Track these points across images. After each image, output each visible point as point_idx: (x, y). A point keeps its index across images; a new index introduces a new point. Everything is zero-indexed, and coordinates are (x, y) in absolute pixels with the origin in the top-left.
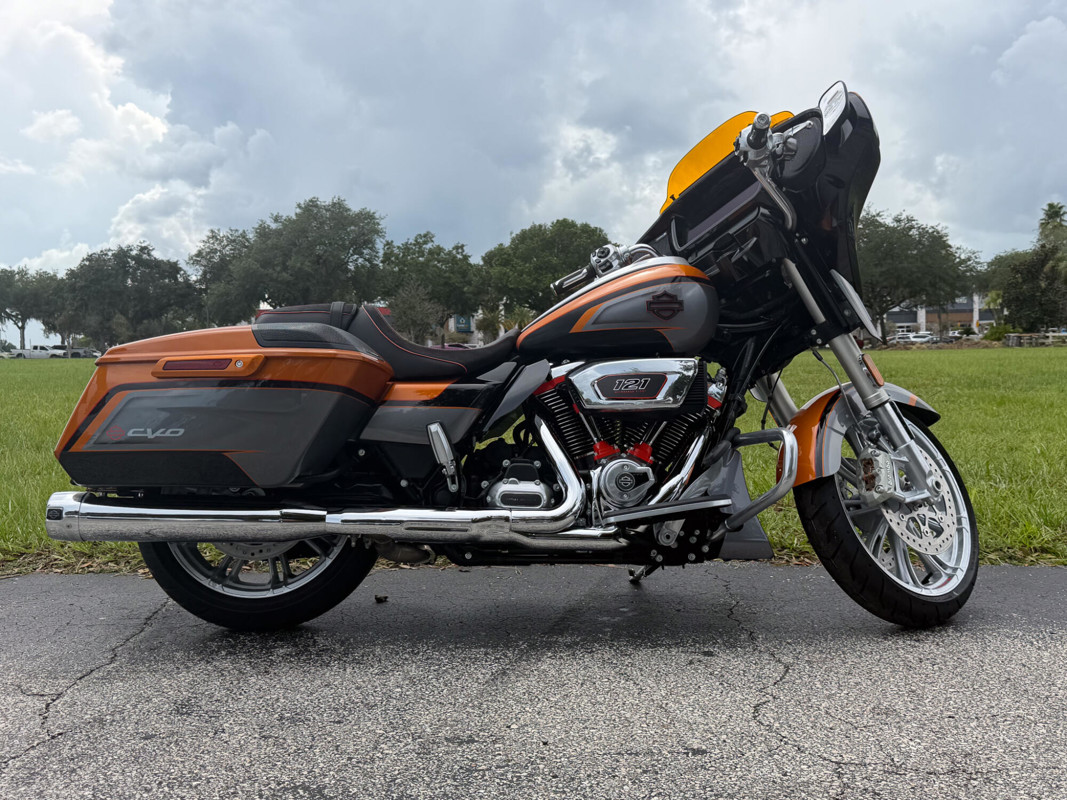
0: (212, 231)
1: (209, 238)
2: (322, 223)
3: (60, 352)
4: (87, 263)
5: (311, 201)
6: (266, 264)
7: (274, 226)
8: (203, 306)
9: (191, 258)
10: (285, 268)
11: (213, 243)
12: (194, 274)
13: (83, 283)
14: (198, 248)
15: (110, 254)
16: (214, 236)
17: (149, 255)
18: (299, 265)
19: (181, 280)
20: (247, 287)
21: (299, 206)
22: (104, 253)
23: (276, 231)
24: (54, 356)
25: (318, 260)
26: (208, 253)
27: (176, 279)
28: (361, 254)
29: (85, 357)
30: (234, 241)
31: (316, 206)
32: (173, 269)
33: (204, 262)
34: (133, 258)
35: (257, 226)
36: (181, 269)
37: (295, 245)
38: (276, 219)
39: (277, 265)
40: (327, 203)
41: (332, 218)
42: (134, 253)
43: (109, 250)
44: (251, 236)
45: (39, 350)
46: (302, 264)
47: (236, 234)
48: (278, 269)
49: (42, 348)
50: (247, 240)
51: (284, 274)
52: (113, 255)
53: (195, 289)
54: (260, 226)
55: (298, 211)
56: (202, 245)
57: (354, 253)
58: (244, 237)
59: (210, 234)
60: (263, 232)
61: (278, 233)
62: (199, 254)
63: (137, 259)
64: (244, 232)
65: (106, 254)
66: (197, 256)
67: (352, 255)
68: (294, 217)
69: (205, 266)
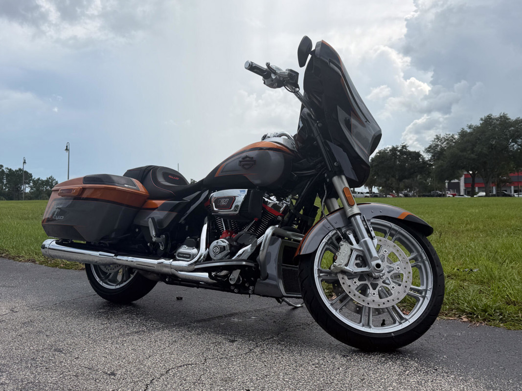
0: (437, 136)
1: (435, 139)
2: (495, 127)
3: (368, 195)
4: (378, 154)
5: (488, 116)
6: (464, 150)
7: (469, 131)
8: (430, 173)
9: (426, 149)
10: (473, 152)
11: (437, 142)
12: (427, 157)
13: (376, 164)
14: (430, 145)
15: (388, 150)
16: (438, 138)
17: (406, 149)
18: (480, 150)
19: (421, 160)
20: (452, 162)
21: (482, 119)
22: (385, 150)
23: (469, 133)
24: (366, 197)
25: (492, 147)
26: (434, 147)
27: (419, 160)
28: (516, 143)
29: (379, 197)
30: (448, 140)
31: (491, 118)
32: (417, 155)
33: (432, 151)
34: (399, 151)
35: (460, 131)
36: (421, 155)
37: (479, 139)
38: (470, 127)
39: (468, 151)
40: (497, 117)
41: (500, 124)
42: (399, 149)
43: (388, 148)
44: (456, 137)
45: (360, 194)
46: (482, 149)
47: (449, 136)
48: (469, 152)
49: (362, 193)
50: (454, 139)
51: (472, 155)
52: (390, 150)
53: (428, 164)
54: (462, 131)
55: (481, 122)
56: (431, 143)
57: (512, 142)
58: (453, 137)
59: (436, 137)
60: (463, 134)
61: (471, 134)
62: (430, 147)
63: (401, 151)
64: (453, 135)
65: (387, 150)
66: (429, 148)
67: (511, 143)
68: (479, 125)
69: (432, 153)
